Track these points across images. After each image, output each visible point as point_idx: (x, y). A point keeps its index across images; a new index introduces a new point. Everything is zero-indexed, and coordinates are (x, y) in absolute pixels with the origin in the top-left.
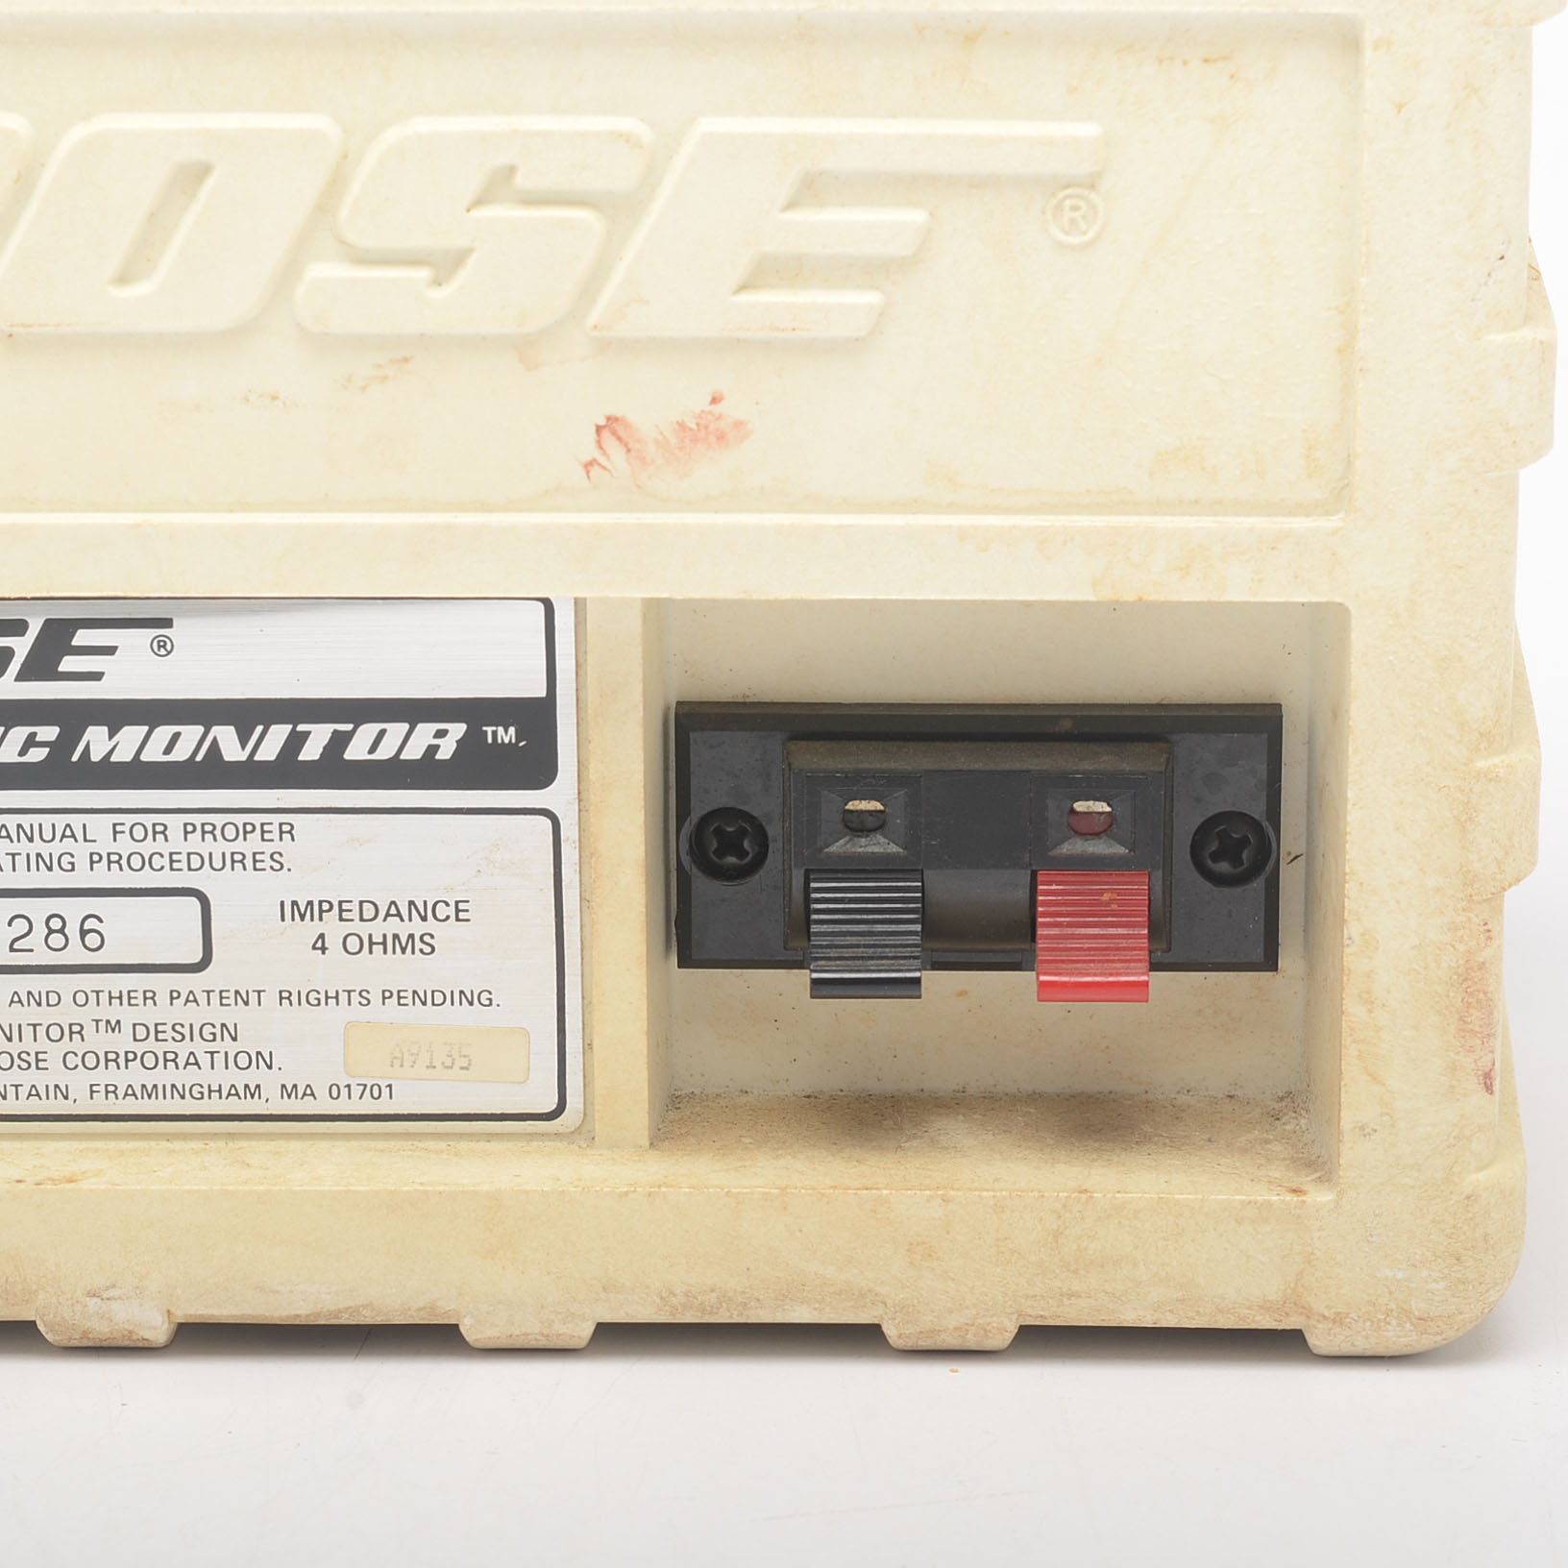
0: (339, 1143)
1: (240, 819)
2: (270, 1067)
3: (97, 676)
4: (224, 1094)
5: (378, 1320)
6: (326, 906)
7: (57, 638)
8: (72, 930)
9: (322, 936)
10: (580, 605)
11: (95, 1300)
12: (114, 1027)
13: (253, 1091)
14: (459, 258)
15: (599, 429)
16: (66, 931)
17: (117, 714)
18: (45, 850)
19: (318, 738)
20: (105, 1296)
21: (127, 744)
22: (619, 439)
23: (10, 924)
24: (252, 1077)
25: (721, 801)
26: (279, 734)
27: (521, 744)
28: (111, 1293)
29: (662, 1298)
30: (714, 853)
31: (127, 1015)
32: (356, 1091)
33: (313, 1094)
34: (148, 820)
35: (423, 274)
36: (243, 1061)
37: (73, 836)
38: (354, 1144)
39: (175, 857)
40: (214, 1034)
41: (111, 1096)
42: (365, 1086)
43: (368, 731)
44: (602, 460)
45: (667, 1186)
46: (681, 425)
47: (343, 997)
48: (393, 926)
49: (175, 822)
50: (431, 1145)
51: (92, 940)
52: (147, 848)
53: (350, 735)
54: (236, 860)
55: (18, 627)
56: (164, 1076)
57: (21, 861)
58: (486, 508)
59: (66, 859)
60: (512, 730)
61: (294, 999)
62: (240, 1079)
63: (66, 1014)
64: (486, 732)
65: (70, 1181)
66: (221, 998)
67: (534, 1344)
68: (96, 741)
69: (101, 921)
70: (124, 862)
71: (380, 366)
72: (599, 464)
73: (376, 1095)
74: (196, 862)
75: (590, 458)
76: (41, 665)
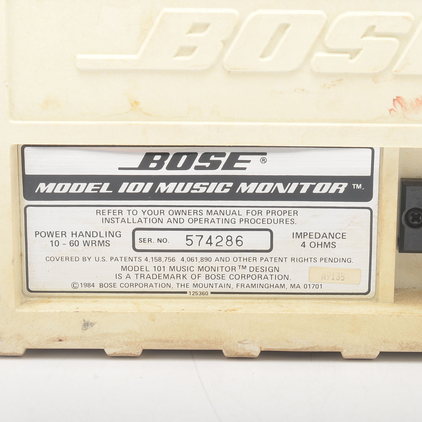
0: (306, 301)
1: (282, 209)
2: (288, 279)
3: (245, 169)
4: (274, 287)
5: (319, 350)
6: (305, 234)
7: (234, 158)
8: (234, 240)
9: (304, 243)
10: (382, 149)
11: (240, 344)
12: (244, 267)
13: (283, 286)
14: (357, 52)
15: (394, 100)
16: (232, 240)
17: (249, 179)
18: (227, 217)
19: (306, 186)
20: (243, 343)
21: (252, 188)
22: (400, 103)
23: (216, 238)
24: (282, 282)
25: (414, 206)
26: (295, 185)
27: (363, 189)
28: (245, 342)
29: (400, 345)
30: (411, 220)
31: (248, 264)
32: (312, 286)
33: (299, 287)
34: (257, 209)
35: (348, 56)
36: (280, 277)
37: (235, 214)
38: (311, 301)
39: (264, 220)
40: (272, 270)
41: (243, 287)
42: (314, 285)
43: (320, 185)
44: (395, 109)
45: (403, 313)
46: (417, 99)
47: (309, 260)
48: (324, 240)
49: (264, 210)
50: (332, 301)
51: (239, 243)
52: (256, 217)
53: (315, 186)
54: (281, 221)
55: (223, 155)
56: (258, 282)
57: (220, 221)
58: (360, 122)
59: (233, 220)
60: (360, 185)
61: (295, 260)
62: (279, 282)
63: (231, 264)
64: (353, 185)
65: (234, 310)
66: (275, 260)
67: (362, 358)
68: (243, 187)
69: (242, 238)
70: (249, 221)
71: (333, 82)
72: (394, 110)
73: (317, 287)
74: (269, 221)
75: (391, 108)
76: (229, 165)
